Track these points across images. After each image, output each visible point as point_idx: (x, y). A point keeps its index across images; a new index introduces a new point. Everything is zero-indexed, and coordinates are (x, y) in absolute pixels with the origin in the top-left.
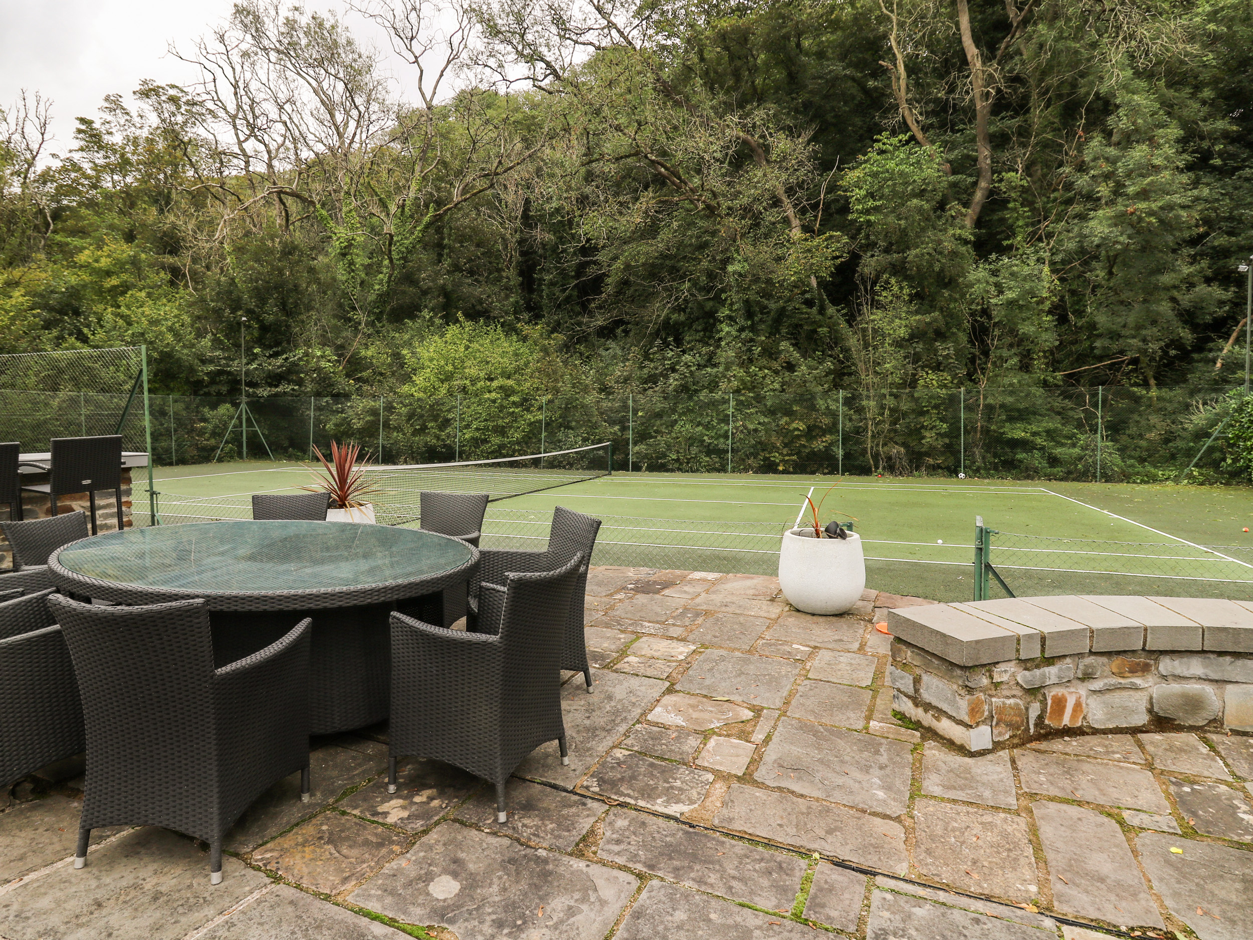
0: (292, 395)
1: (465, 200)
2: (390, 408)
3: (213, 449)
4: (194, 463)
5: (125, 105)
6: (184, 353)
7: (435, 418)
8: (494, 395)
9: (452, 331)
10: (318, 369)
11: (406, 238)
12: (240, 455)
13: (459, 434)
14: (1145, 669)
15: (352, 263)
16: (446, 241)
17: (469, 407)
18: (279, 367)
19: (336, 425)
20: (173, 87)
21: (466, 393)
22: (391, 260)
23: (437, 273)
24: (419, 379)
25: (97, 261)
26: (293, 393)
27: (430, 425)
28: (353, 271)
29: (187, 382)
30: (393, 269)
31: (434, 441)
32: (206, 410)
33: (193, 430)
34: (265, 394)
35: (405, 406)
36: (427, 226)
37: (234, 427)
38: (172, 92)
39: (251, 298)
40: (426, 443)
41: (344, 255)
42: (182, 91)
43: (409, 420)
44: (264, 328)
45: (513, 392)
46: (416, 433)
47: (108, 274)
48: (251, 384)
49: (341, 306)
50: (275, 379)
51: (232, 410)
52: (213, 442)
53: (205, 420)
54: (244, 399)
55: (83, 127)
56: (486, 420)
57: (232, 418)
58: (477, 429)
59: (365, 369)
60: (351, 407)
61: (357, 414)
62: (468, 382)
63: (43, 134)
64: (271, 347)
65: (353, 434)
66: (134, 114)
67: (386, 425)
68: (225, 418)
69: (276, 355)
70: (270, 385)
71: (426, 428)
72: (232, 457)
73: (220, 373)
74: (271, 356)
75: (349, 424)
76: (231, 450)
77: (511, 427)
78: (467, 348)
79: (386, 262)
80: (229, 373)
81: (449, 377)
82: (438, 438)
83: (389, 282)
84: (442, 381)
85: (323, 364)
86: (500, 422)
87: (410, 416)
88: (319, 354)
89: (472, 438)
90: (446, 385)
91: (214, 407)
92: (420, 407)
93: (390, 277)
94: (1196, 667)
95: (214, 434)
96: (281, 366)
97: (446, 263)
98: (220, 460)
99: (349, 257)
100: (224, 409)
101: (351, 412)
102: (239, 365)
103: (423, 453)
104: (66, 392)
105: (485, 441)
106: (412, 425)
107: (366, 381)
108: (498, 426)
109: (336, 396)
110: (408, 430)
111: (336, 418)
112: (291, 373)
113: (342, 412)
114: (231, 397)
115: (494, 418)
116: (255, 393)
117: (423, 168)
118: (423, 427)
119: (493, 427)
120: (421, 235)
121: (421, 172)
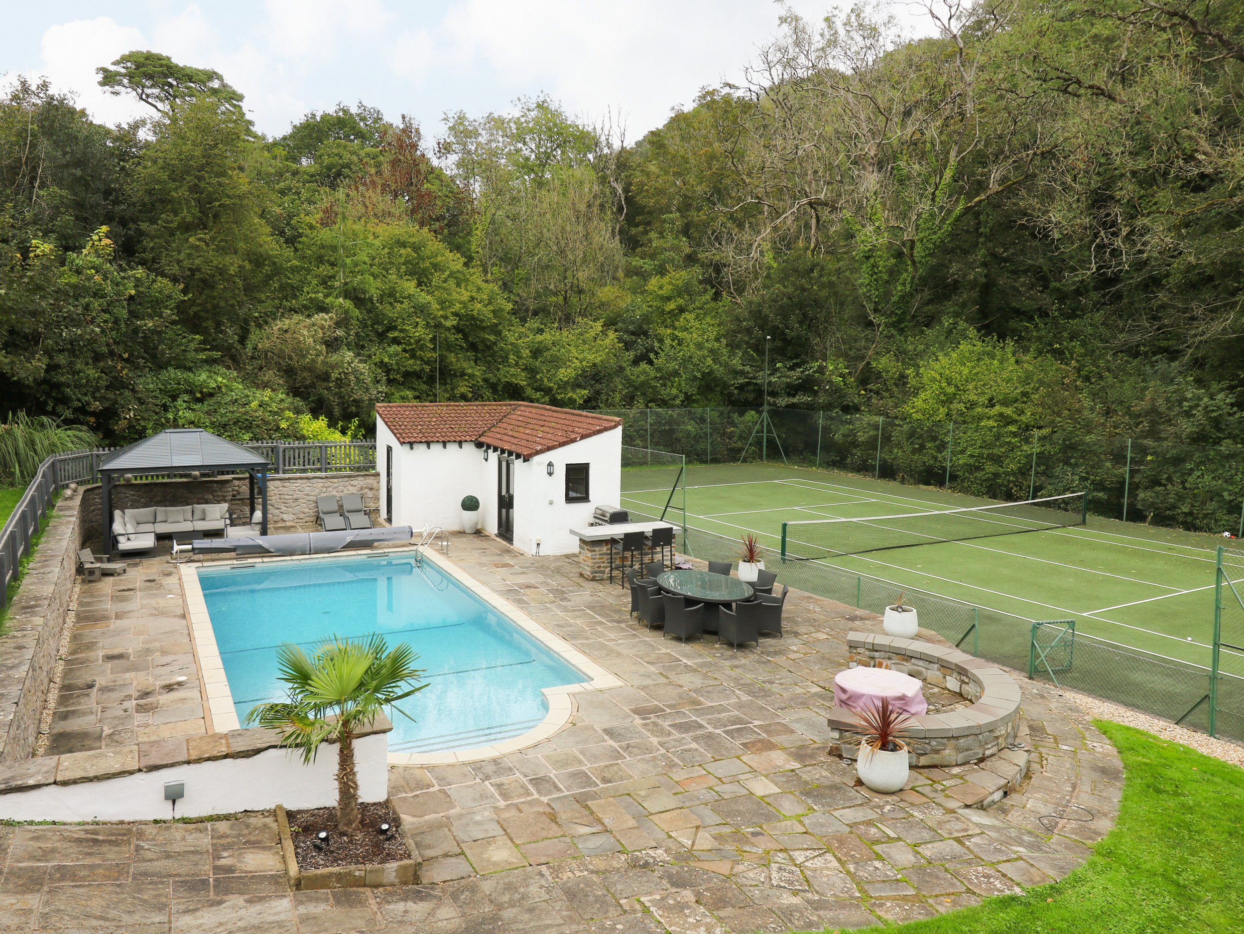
0: (807, 405)
3: (739, 450)
4: (724, 462)
6: (719, 371)
7: (933, 440)
8: (991, 423)
11: (935, 233)
12: (761, 458)
13: (953, 459)
14: (907, 661)
15: (874, 266)
17: (965, 432)
18: (797, 379)
19: (844, 435)
21: (965, 418)
22: (913, 262)
25: (661, 288)
27: (928, 445)
28: (876, 273)
29: (722, 394)
30: (916, 270)
31: (932, 462)
32: (736, 416)
33: (725, 434)
34: (784, 404)
35: (906, 425)
37: (757, 432)
39: (777, 315)
40: (924, 463)
41: (867, 258)
43: (910, 437)
44: (786, 342)
45: (1013, 422)
46: (914, 451)
47: (669, 299)
48: (773, 394)
50: (792, 390)
51: (756, 416)
52: (739, 445)
53: (735, 426)
54: (766, 407)
56: (981, 447)
57: (756, 424)
58: (971, 456)
59: (876, 380)
60: (859, 420)
61: (863, 428)
64: (791, 359)
65: (858, 446)
67: (889, 441)
68: (750, 424)
69: (795, 367)
70: (789, 395)
71: (925, 448)
72: (754, 458)
73: (748, 384)
74: (790, 369)
75: (855, 436)
76: (754, 452)
77: (1007, 457)
79: (908, 265)
80: (756, 384)
81: (949, 400)
82: (936, 458)
83: (912, 283)
84: (942, 404)
85: (835, 377)
86: (996, 451)
87: (911, 435)
88: (834, 366)
89: (965, 464)
91: (741, 414)
92: (919, 427)
93: (914, 277)
94: (921, 663)
95: (741, 438)
96: (799, 378)
98: (744, 461)
99: (872, 260)
100: (751, 415)
101: (858, 425)
102: (764, 377)
103: (920, 473)
105: (978, 469)
106: (911, 444)
107: (875, 392)
108: (993, 455)
109: (846, 409)
110: (908, 448)
111: (844, 429)
112: (806, 385)
113: (850, 423)
114: (756, 405)
115: (990, 446)
116: (775, 403)
117: (959, 152)
118: (922, 447)
119: (988, 455)
120: (950, 229)
121: (957, 157)
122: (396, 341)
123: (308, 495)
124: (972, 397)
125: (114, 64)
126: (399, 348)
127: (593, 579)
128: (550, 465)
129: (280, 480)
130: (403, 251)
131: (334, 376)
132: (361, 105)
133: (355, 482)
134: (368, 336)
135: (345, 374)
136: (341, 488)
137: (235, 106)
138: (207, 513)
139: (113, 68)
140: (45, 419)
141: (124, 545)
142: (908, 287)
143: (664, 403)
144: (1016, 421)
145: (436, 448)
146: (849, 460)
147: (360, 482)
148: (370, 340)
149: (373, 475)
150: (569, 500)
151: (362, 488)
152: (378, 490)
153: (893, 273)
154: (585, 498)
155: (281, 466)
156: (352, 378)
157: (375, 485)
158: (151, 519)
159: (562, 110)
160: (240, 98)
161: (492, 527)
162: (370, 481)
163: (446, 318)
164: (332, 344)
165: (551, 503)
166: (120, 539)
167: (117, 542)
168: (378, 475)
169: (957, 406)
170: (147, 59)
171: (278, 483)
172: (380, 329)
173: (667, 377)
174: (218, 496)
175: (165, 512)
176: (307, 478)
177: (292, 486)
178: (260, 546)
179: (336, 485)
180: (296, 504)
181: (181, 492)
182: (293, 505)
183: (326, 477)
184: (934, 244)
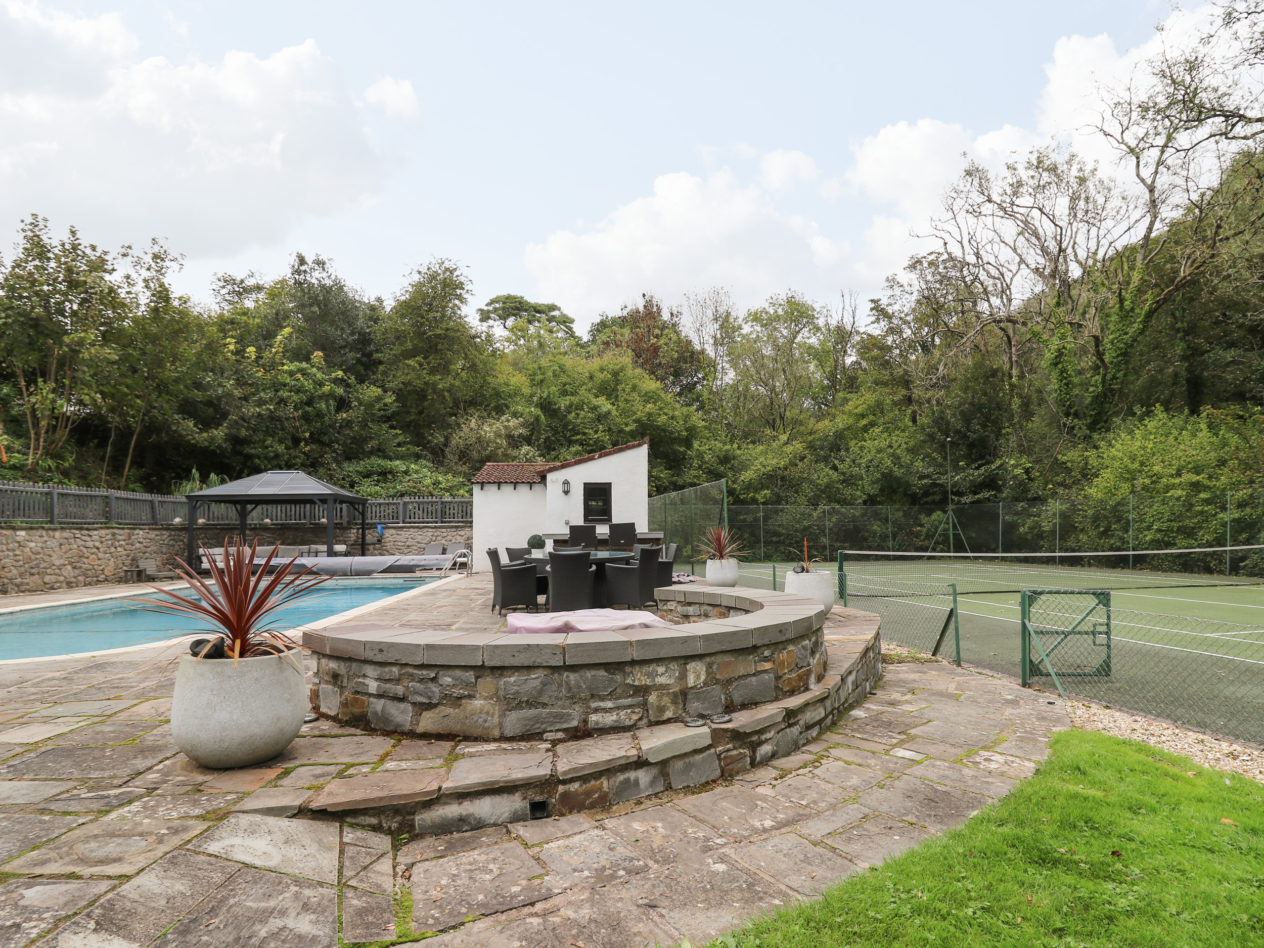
0: (991, 501)
2: (1075, 511)
3: (927, 548)
5: (899, 280)
6: (900, 473)
7: (1118, 520)
8: (1179, 492)
10: (1015, 477)
13: (1140, 536)
15: (1064, 371)
17: (1151, 507)
18: (981, 477)
19: (1029, 527)
21: (1149, 492)
22: (1102, 360)
27: (1114, 526)
28: (1065, 378)
29: (905, 494)
30: (1106, 368)
31: (1119, 544)
32: (923, 517)
33: (912, 532)
34: (968, 501)
35: (1091, 508)
37: (944, 528)
40: (1111, 546)
41: (1056, 364)
43: (1095, 521)
44: (971, 445)
45: (1207, 488)
46: (1100, 535)
47: (862, 416)
48: (957, 493)
50: (976, 488)
51: (942, 515)
52: (925, 542)
53: (922, 525)
54: (951, 507)
55: (874, 306)
56: (1169, 520)
57: (941, 522)
58: (1160, 532)
60: (1045, 510)
61: (1047, 517)
62: (1148, 480)
63: (854, 318)
64: (975, 460)
66: (905, 285)
68: (936, 523)
69: (979, 467)
70: (973, 493)
71: (1110, 530)
73: (933, 485)
74: (975, 468)
75: (1040, 526)
76: (943, 550)
77: (1201, 528)
80: (939, 485)
84: (1126, 481)
85: (1019, 471)
86: (1187, 522)
87: (1096, 518)
88: (1013, 462)
89: (1153, 540)
90: (1128, 484)
91: (929, 514)
92: (1103, 508)
95: (927, 536)
96: (983, 476)
99: (1060, 366)
100: (937, 515)
101: (1044, 516)
102: (947, 478)
104: (823, 507)
105: (1169, 544)
106: (1096, 527)
107: (1061, 485)
108: (1185, 527)
109: (1031, 502)
111: (1029, 522)
112: (991, 483)
113: (1035, 515)
114: (942, 504)
115: (1179, 517)
116: (959, 502)
117: (1146, 256)
118: (1108, 529)
119: (1179, 528)
120: (1141, 326)
121: (1144, 259)
123: (418, 542)
124: (1156, 468)
125: (487, 305)
128: (566, 483)
129: (395, 528)
133: (462, 533)
134: (559, 440)
137: (566, 327)
139: (486, 308)
142: (1100, 389)
143: (843, 502)
144: (1209, 488)
145: (507, 489)
150: (588, 521)
154: (607, 520)
155: (401, 518)
160: (572, 321)
164: (515, 441)
165: (567, 523)
169: (1141, 481)
170: (507, 298)
171: (393, 531)
173: (849, 480)
174: (340, 541)
175: (284, 549)
176: (418, 527)
177: (404, 534)
178: (303, 566)
179: (445, 534)
180: (409, 550)
181: (309, 536)
182: (406, 551)
183: (435, 527)
184: (1126, 344)
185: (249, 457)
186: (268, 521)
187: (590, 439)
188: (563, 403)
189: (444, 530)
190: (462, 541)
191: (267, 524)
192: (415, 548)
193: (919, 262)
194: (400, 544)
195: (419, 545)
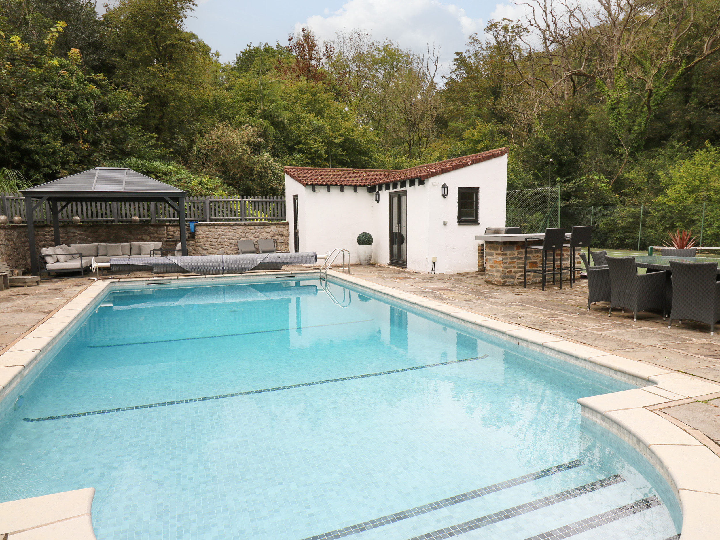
0: (577, 206)
1: (714, 52)
2: (646, 213)
5: (479, 39)
7: (682, 220)
9: (699, 156)
10: (596, 189)
11: (661, 89)
13: (702, 231)
15: (619, 114)
16: (694, 86)
17: (712, 211)
18: (571, 188)
19: (606, 225)
20: (504, 20)
21: (711, 201)
22: (649, 108)
23: (686, 112)
24: (671, 192)
25: (474, 136)
26: (579, 205)
27: (677, 224)
28: (620, 119)
29: (519, 200)
30: (650, 113)
32: (527, 215)
34: (562, 205)
35: (658, 211)
36: (679, 78)
38: (504, 23)
39: (555, 146)
41: (613, 109)
42: (509, 21)
43: (661, 221)
44: (561, 164)
47: (479, 142)
49: (608, 144)
50: (568, 195)
51: (542, 216)
53: (528, 222)
54: (549, 209)
55: (458, 57)
57: (542, 220)
59: (628, 186)
60: (617, 213)
61: (621, 217)
62: (712, 193)
63: (436, 66)
64: (565, 176)
65: (618, 230)
66: (483, 43)
67: (644, 225)
68: (538, 220)
69: (568, 181)
70: (564, 200)
71: (675, 226)
73: (536, 194)
74: (565, 182)
75: (615, 224)
78: (712, 167)
79: (645, 109)
80: (541, 194)
81: (694, 190)
83: (646, 123)
84: (689, 193)
85: (599, 185)
87: (662, 218)
88: (597, 178)
89: (714, 234)
90: (693, 196)
91: (531, 214)
92: (670, 212)
93: (647, 120)
96: (572, 188)
97: (693, 103)
99: (617, 110)
100: (537, 215)
101: (616, 216)
106: (663, 225)
107: (626, 195)
109: (606, 206)
110: (660, 228)
113: (610, 216)
114: (542, 207)
117: (678, 33)
120: (673, 85)
121: (676, 36)
122: (301, 151)
123: (230, 239)
126: (303, 156)
127: (504, 284)
128: (444, 187)
129: (207, 225)
130: (305, 96)
131: (257, 169)
132: (278, 46)
133: (269, 230)
135: (265, 168)
136: (257, 234)
138: (143, 249)
140: (7, 171)
141: (51, 265)
142: (643, 126)
145: (335, 192)
146: (609, 241)
147: (273, 229)
148: (283, 152)
149: (283, 224)
150: (461, 221)
151: (274, 235)
152: (288, 236)
153: (632, 117)
154: (475, 221)
155: (208, 216)
156: (270, 171)
157: (285, 232)
158: (94, 252)
159: (399, 48)
161: (385, 257)
162: (281, 229)
163: (335, 138)
164: (256, 149)
165: (445, 224)
166: (48, 259)
167: (46, 263)
168: (288, 224)
171: (205, 228)
172: (290, 144)
174: (155, 237)
175: (106, 247)
176: (229, 225)
177: (217, 231)
178: (175, 265)
179: (253, 231)
180: (220, 246)
181: (123, 233)
182: (218, 247)
183: (245, 225)
184: (661, 97)
185: (28, 153)
186: (77, 218)
187: (311, 148)
188: (285, 116)
189: (253, 227)
190: (268, 237)
191: (77, 221)
192: (227, 244)
193: (495, 25)
194: (212, 240)
195: (230, 241)
